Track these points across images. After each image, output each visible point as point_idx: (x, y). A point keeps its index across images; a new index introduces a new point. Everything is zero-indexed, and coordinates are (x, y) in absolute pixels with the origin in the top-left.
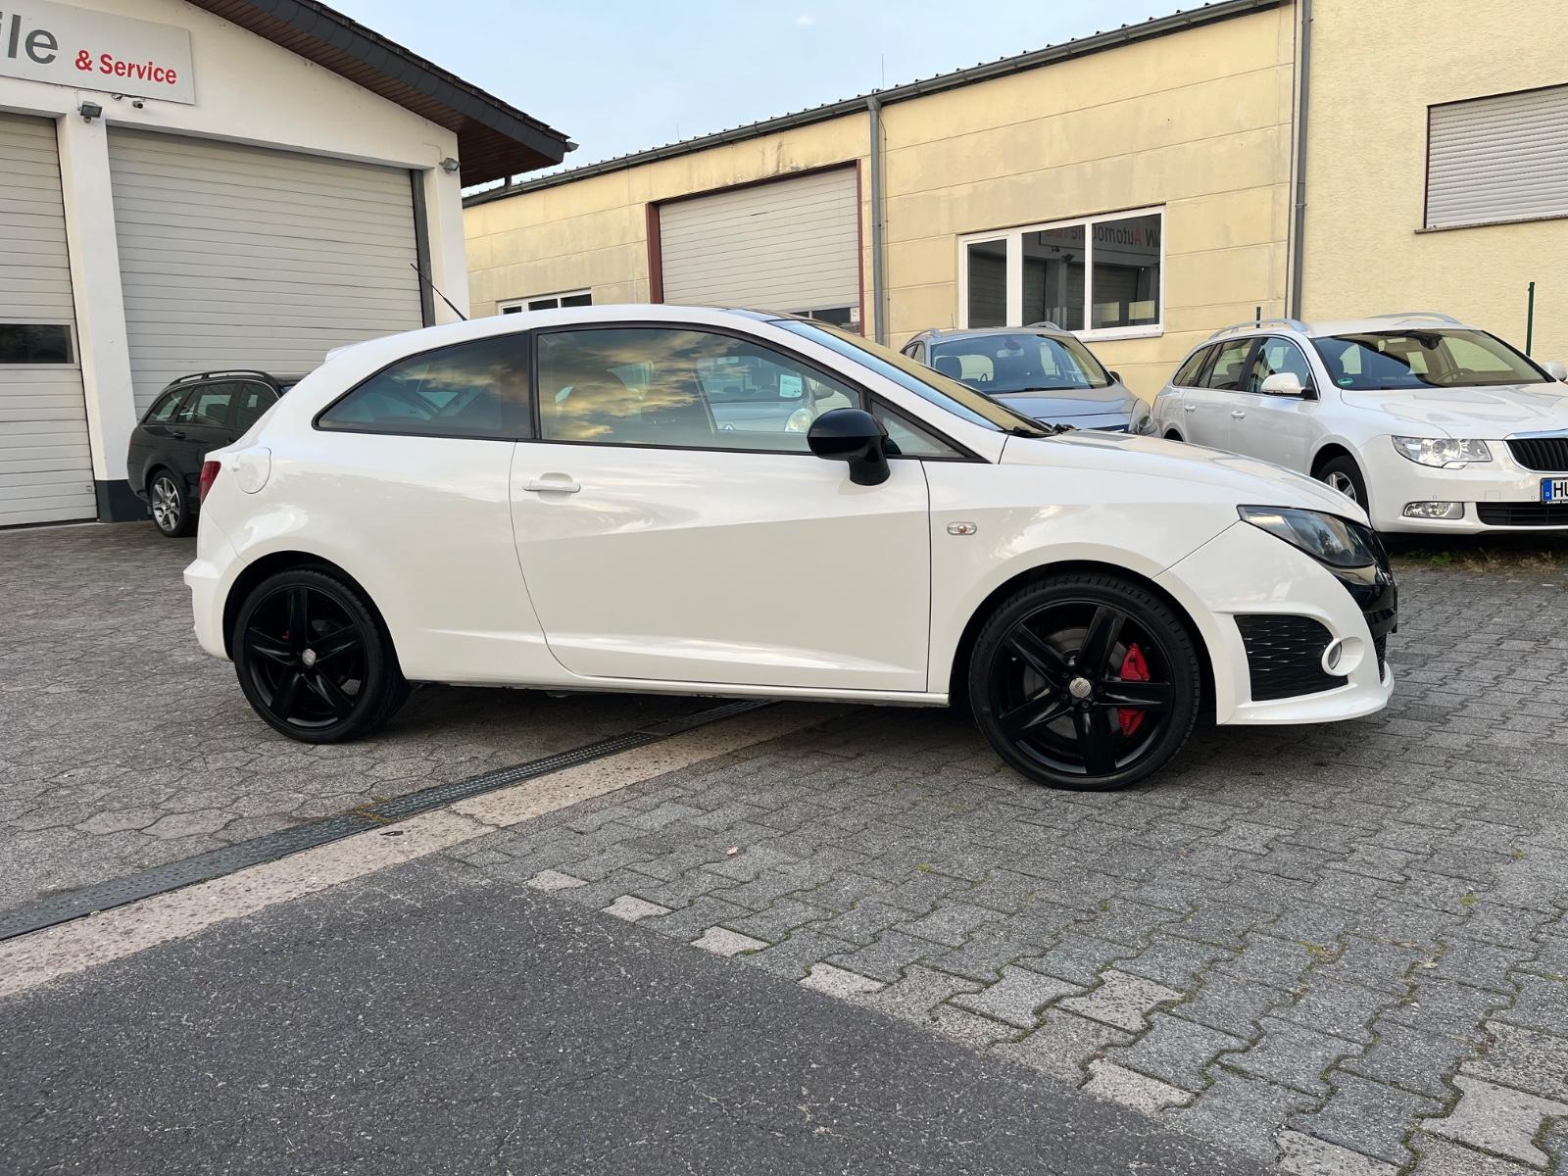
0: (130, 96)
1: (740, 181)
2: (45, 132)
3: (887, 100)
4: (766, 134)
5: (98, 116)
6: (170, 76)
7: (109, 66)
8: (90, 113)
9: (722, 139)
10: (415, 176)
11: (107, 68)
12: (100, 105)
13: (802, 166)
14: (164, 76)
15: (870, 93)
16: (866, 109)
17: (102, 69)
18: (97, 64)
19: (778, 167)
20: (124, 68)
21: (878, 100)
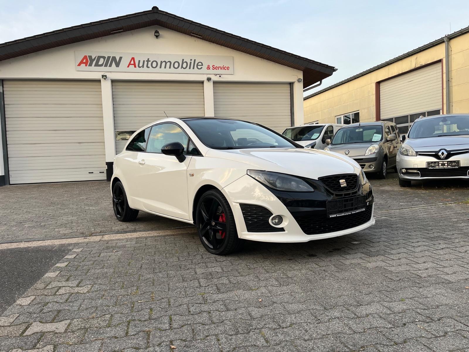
0: (219, 74)
1: (404, 72)
2: (201, 85)
3: (451, 38)
4: (412, 55)
5: (211, 80)
6: (228, 68)
7: (214, 68)
8: (209, 79)
9: (398, 59)
10: (291, 84)
11: (213, 68)
12: (211, 77)
13: (423, 64)
14: (227, 68)
15: (445, 36)
16: (444, 42)
17: (212, 69)
18: (211, 68)
19: (416, 65)
20: (217, 68)
21: (448, 38)
